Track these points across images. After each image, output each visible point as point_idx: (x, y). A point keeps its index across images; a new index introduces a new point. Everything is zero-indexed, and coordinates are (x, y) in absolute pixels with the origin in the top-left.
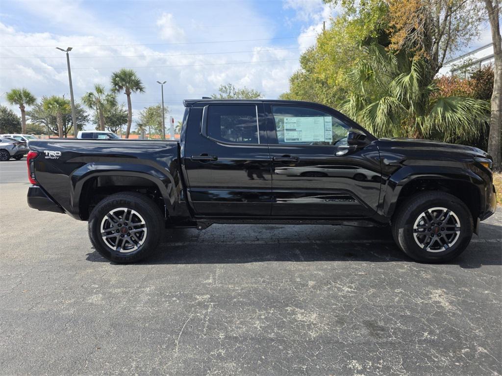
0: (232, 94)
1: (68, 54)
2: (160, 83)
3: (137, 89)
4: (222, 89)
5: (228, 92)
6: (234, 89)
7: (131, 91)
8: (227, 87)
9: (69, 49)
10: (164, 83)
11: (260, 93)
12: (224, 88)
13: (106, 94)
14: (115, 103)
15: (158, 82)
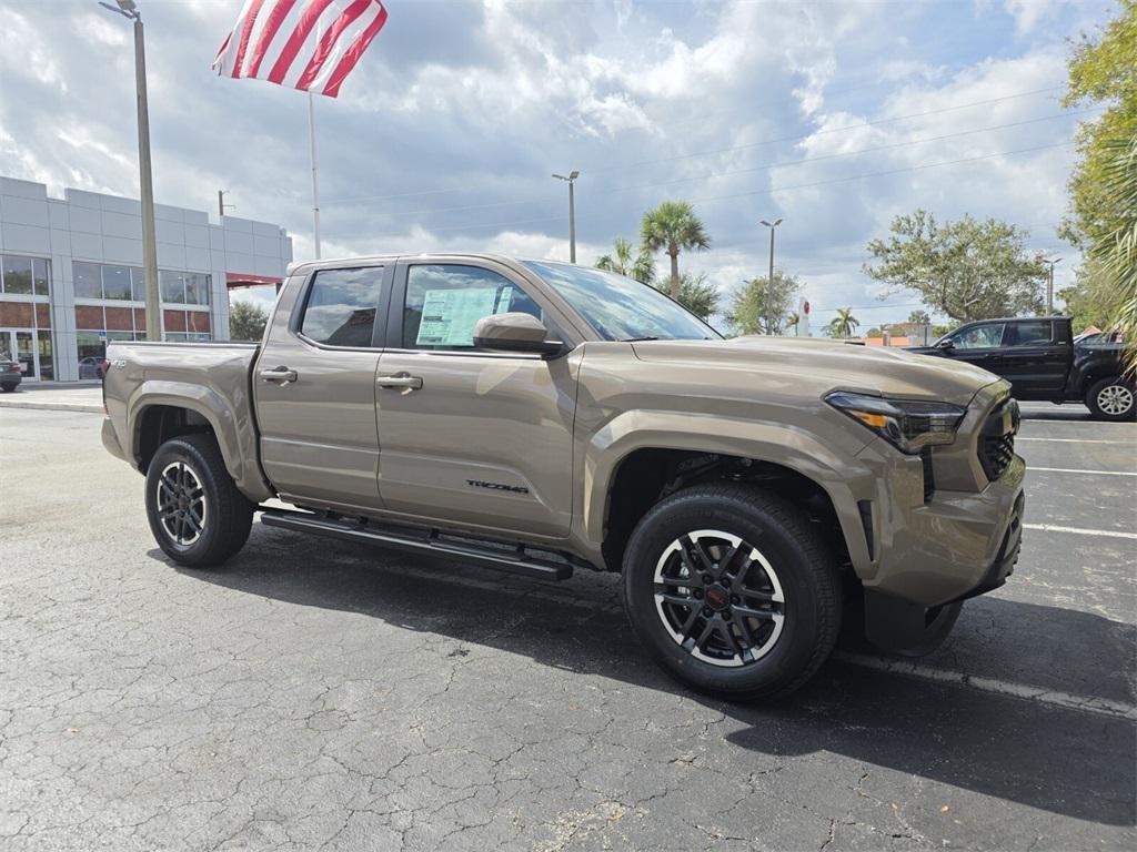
0: (925, 237)
1: (571, 185)
2: (767, 224)
3: (692, 243)
4: (899, 225)
5: (915, 231)
6: (932, 221)
7: (681, 247)
8: (913, 219)
9: (574, 175)
10: (777, 224)
11: (1013, 227)
12: (904, 223)
13: (635, 258)
14: (650, 275)
15: (763, 222)
